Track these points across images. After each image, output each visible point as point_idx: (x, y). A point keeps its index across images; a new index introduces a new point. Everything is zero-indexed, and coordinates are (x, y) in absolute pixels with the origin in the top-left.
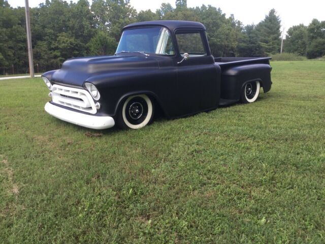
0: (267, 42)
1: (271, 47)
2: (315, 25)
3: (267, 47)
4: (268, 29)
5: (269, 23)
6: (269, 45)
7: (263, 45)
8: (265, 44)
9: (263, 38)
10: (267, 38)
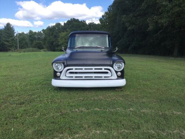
0: (8, 41)
1: (11, 44)
2: (31, 33)
3: (9, 44)
4: (8, 34)
5: (8, 31)
6: (10, 44)
7: (6, 43)
8: (7, 42)
9: (5, 39)
10: (8, 39)
